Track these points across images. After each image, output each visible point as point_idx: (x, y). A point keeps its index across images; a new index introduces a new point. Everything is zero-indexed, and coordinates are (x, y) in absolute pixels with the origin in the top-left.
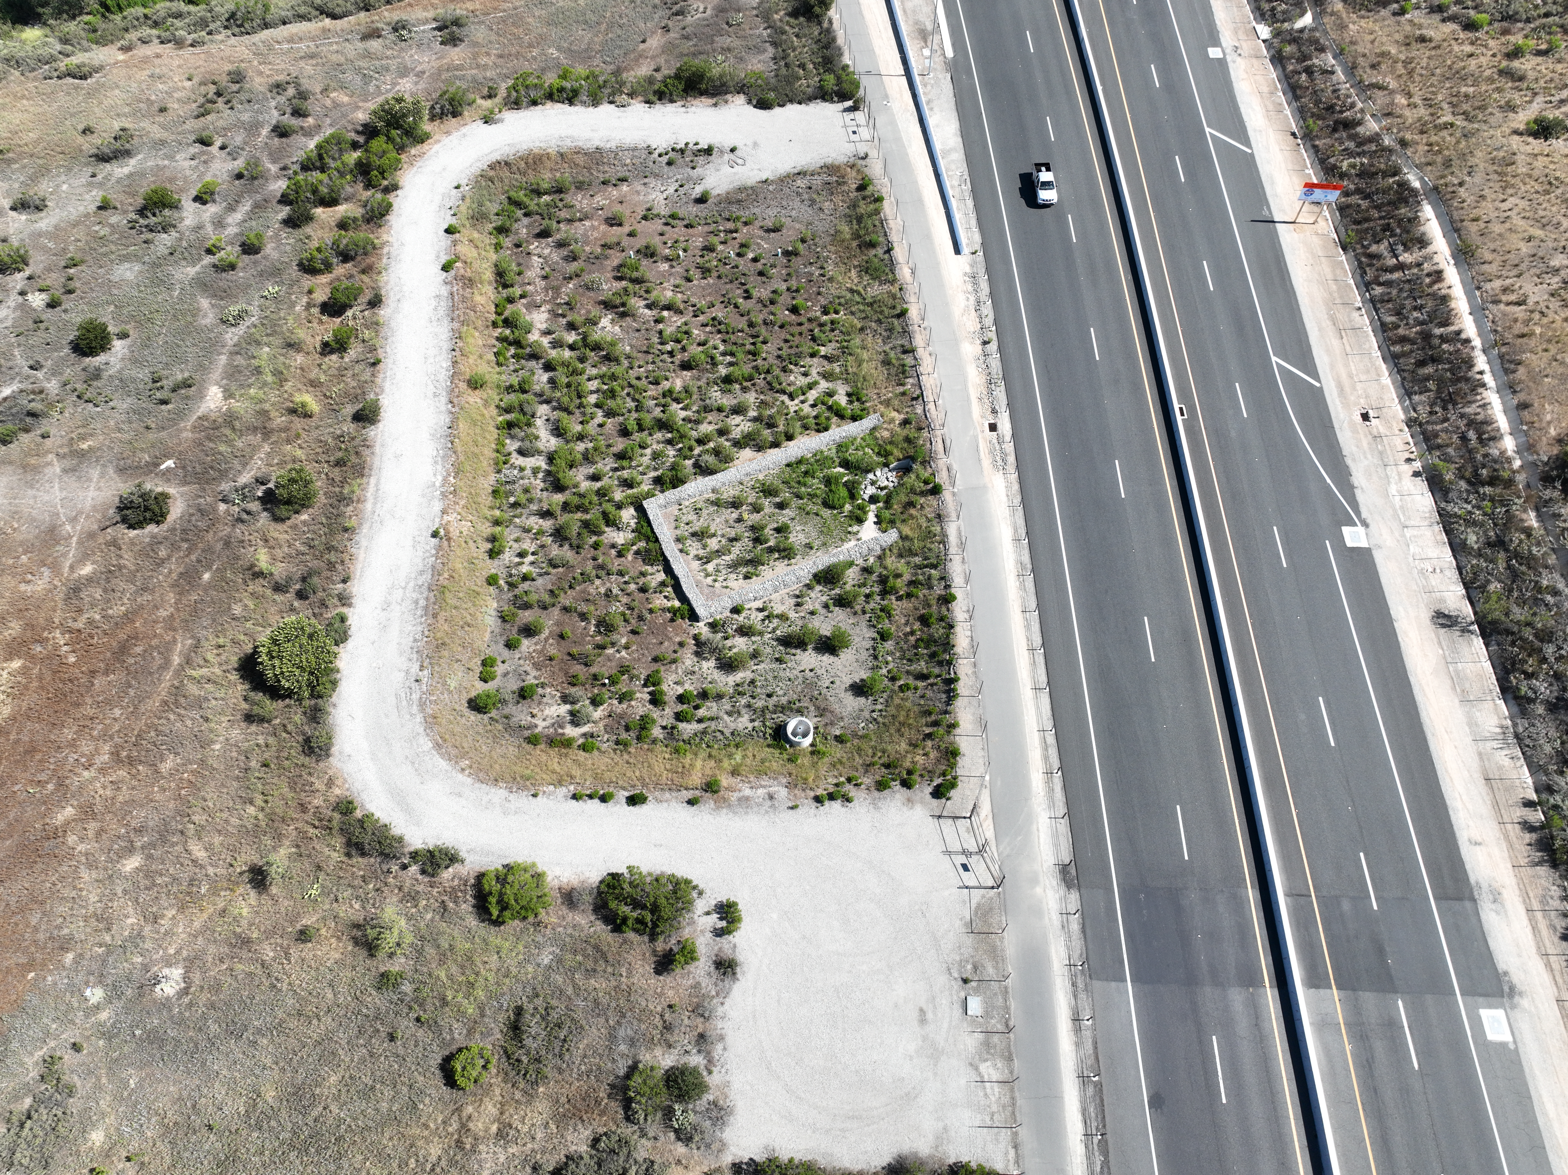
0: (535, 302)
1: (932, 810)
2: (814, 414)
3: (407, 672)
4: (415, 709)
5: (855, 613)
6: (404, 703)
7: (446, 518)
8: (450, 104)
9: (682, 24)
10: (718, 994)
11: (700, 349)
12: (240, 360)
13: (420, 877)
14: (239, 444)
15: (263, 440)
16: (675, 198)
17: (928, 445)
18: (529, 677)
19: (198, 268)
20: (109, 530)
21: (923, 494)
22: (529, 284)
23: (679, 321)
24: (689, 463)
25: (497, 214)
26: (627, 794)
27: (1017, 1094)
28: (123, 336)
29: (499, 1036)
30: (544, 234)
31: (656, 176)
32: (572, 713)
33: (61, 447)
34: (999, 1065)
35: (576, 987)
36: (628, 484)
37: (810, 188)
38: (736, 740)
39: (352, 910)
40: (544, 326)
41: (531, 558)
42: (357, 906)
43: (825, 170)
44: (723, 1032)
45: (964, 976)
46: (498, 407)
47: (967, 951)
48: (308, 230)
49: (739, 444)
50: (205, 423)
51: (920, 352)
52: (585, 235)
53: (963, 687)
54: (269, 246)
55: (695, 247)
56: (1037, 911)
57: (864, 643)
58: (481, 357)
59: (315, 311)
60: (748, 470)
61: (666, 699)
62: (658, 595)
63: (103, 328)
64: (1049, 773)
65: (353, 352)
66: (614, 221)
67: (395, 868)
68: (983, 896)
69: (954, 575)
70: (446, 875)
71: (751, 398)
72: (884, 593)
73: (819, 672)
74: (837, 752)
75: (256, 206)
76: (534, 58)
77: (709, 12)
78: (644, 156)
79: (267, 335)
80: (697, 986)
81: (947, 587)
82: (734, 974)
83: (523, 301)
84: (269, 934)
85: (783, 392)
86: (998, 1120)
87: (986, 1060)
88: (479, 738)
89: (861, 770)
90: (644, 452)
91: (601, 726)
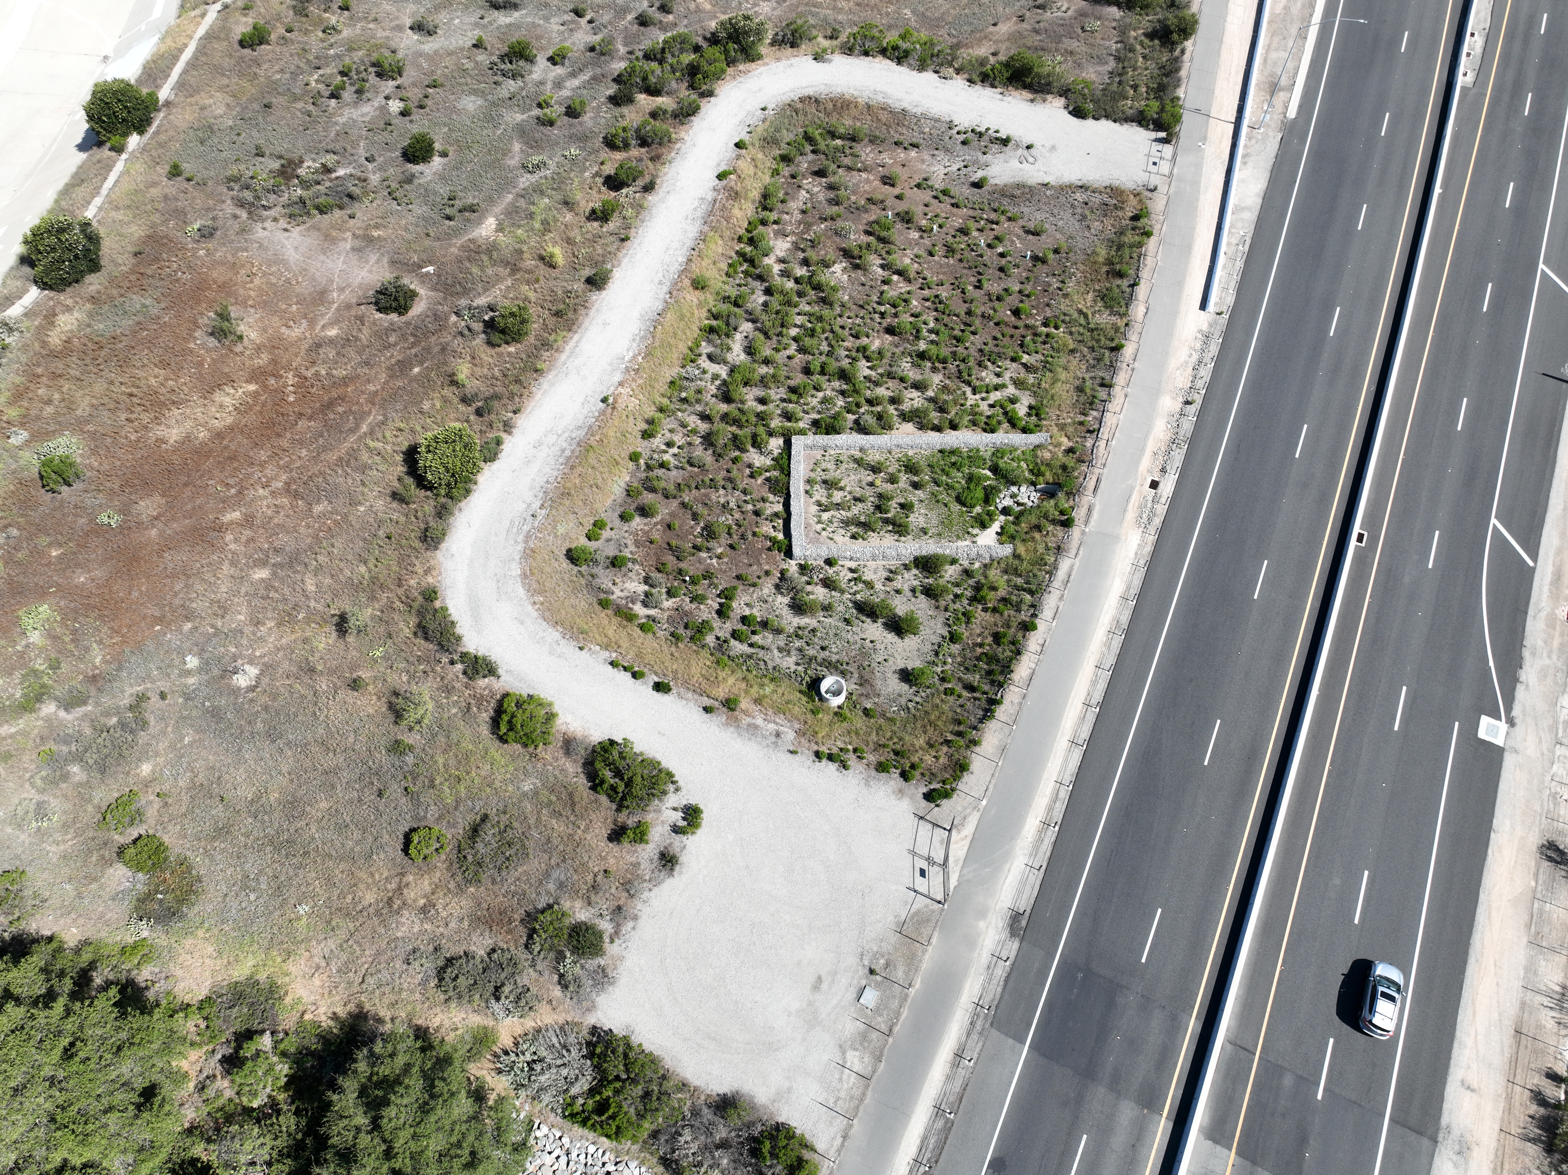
0: (785, 230)
1: (918, 809)
2: (989, 413)
3: (529, 505)
4: (521, 538)
5: (937, 608)
6: (515, 530)
7: (620, 389)
8: (793, 34)
9: (1039, 18)
10: (650, 880)
11: (912, 319)
12: (522, 203)
13: (461, 676)
14: (490, 272)
15: (510, 275)
16: (955, 177)
17: (1081, 479)
18: (626, 550)
19: (525, 116)
20: (362, 307)
21: (1053, 522)
22: (787, 213)
23: (903, 287)
24: (851, 417)
25: (788, 144)
26: (657, 679)
27: (869, 1093)
28: (444, 154)
29: (461, 832)
30: (820, 173)
31: (947, 150)
32: (647, 594)
33: (359, 229)
34: (866, 1060)
35: (539, 820)
36: (788, 416)
37: (1086, 204)
38: (775, 676)
39: (398, 680)
40: (781, 254)
41: (675, 450)
42: (405, 679)
43: (1109, 190)
44: (639, 914)
45: (873, 967)
46: (709, 311)
47: (887, 947)
48: (625, 110)
49: (905, 417)
50: (472, 246)
51: (1117, 391)
52: (857, 185)
53: (1002, 712)
54: (588, 115)
55: (952, 227)
56: (971, 942)
57: (933, 637)
58: (714, 263)
59: (599, 180)
60: (901, 442)
61: (732, 615)
62: (768, 522)
63: (430, 144)
64: (1046, 824)
65: (613, 225)
66: (888, 181)
67: (445, 660)
68: (927, 906)
69: (1046, 607)
70: (482, 683)
71: (937, 379)
72: (973, 600)
73: (878, 646)
74: (859, 722)
75: (594, 78)
76: (888, 14)
77: (1070, 13)
78: (943, 129)
79: (553, 189)
80: (636, 865)
81: (1034, 616)
82: (672, 870)
83: (775, 227)
84: (331, 672)
85: (969, 384)
86: (841, 1106)
87: (856, 1050)
88: (562, 584)
89: (871, 745)
90: (814, 394)
91: (663, 615)
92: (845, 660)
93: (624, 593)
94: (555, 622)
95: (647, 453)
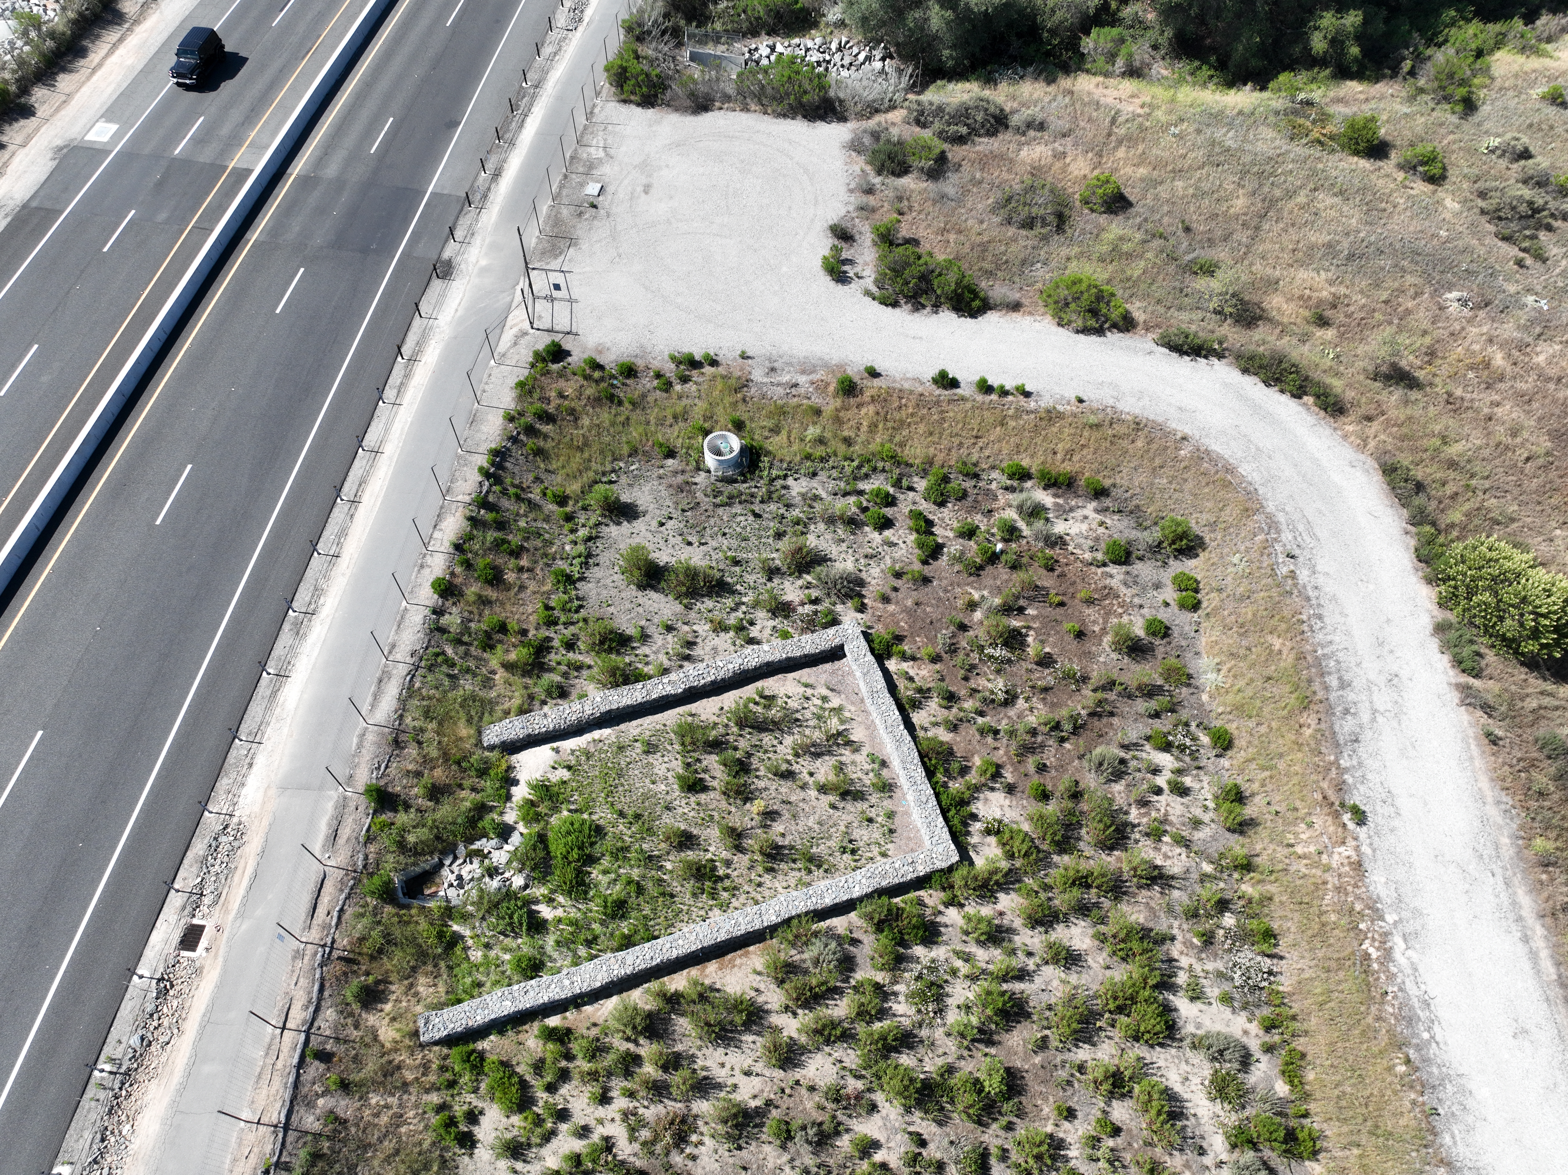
3: (1313, 569)
18: (1121, 577)
26: (958, 391)
27: (577, 138)
29: (1077, 218)
34: (585, 155)
41: (1162, 781)
45: (594, 209)
47: (584, 226)
57: (600, 574)
61: (909, 524)
62: (926, 685)
64: (413, 359)
69: (419, 626)
72: (543, 646)
81: (438, 612)
86: (600, 127)
87: (596, 158)
90: (967, 1008)
91: (1003, 498)
92: (720, 511)
93: (1079, 513)
94: (1138, 425)
95: (1207, 753)
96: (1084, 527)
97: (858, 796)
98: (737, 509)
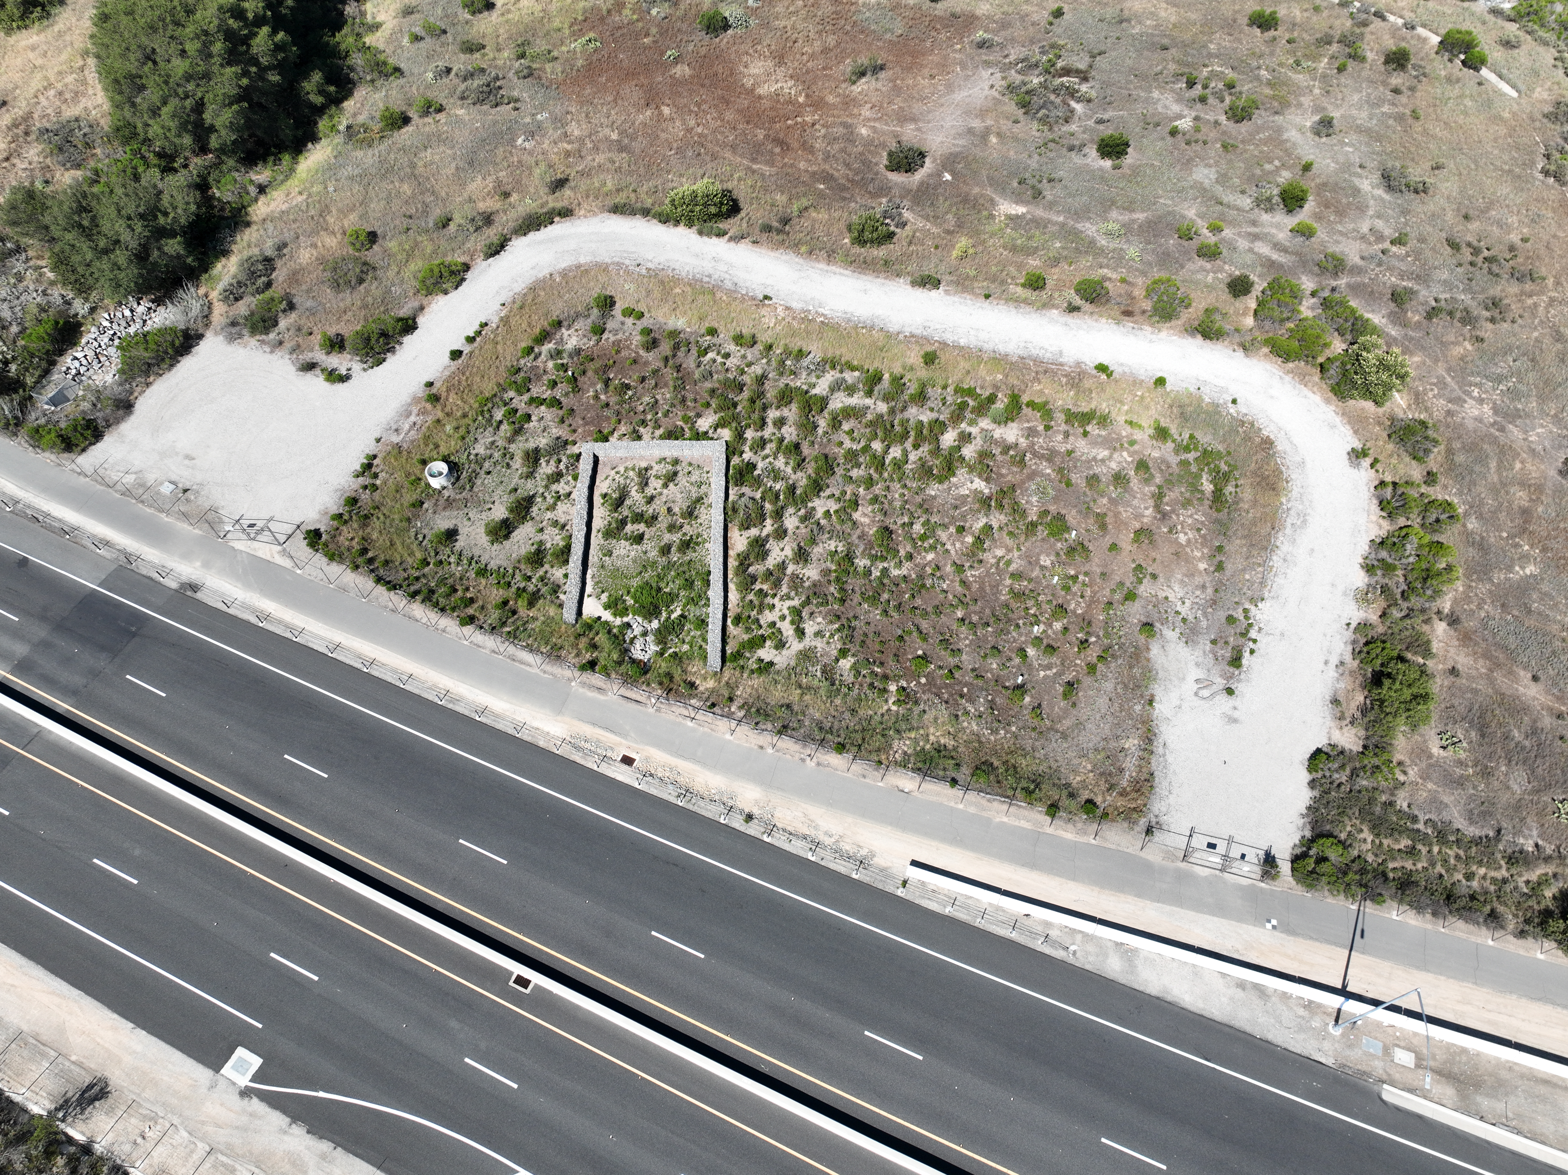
0: (1037, 436)
1: (307, 524)
3: (650, 261)
4: (616, 260)
5: (519, 562)
6: (625, 255)
7: (782, 308)
10: (297, 359)
11: (903, 554)
12: (1052, 228)
14: (948, 216)
15: (945, 230)
16: (1163, 608)
18: (611, 335)
22: (1065, 438)
23: (955, 547)
24: (756, 493)
26: (465, 352)
28: (1115, 166)
31: (1214, 601)
32: (562, 351)
34: (126, 486)
36: (759, 444)
38: (467, 439)
40: (996, 434)
43: (1146, 777)
44: (275, 355)
45: (189, 491)
46: (902, 375)
47: (202, 501)
48: (1219, 291)
49: (758, 541)
50: (984, 201)
51: (769, 738)
53: (381, 590)
54: (1207, 264)
57: (487, 557)
58: (968, 373)
61: (533, 407)
62: (630, 428)
63: (1125, 155)
64: (266, 617)
65: (1014, 289)
66: (1144, 536)
68: (224, 528)
71: (812, 573)
72: (521, 590)
73: (484, 513)
75: (1276, 264)
78: (1250, 593)
81: (480, 628)
82: (301, 370)
85: (805, 603)
87: (135, 480)
89: (378, 499)
90: (787, 463)
91: (539, 363)
92: (475, 489)
93: (565, 336)
94: (532, 289)
95: (715, 340)
96: (575, 338)
97: (675, 474)
98: (479, 482)
